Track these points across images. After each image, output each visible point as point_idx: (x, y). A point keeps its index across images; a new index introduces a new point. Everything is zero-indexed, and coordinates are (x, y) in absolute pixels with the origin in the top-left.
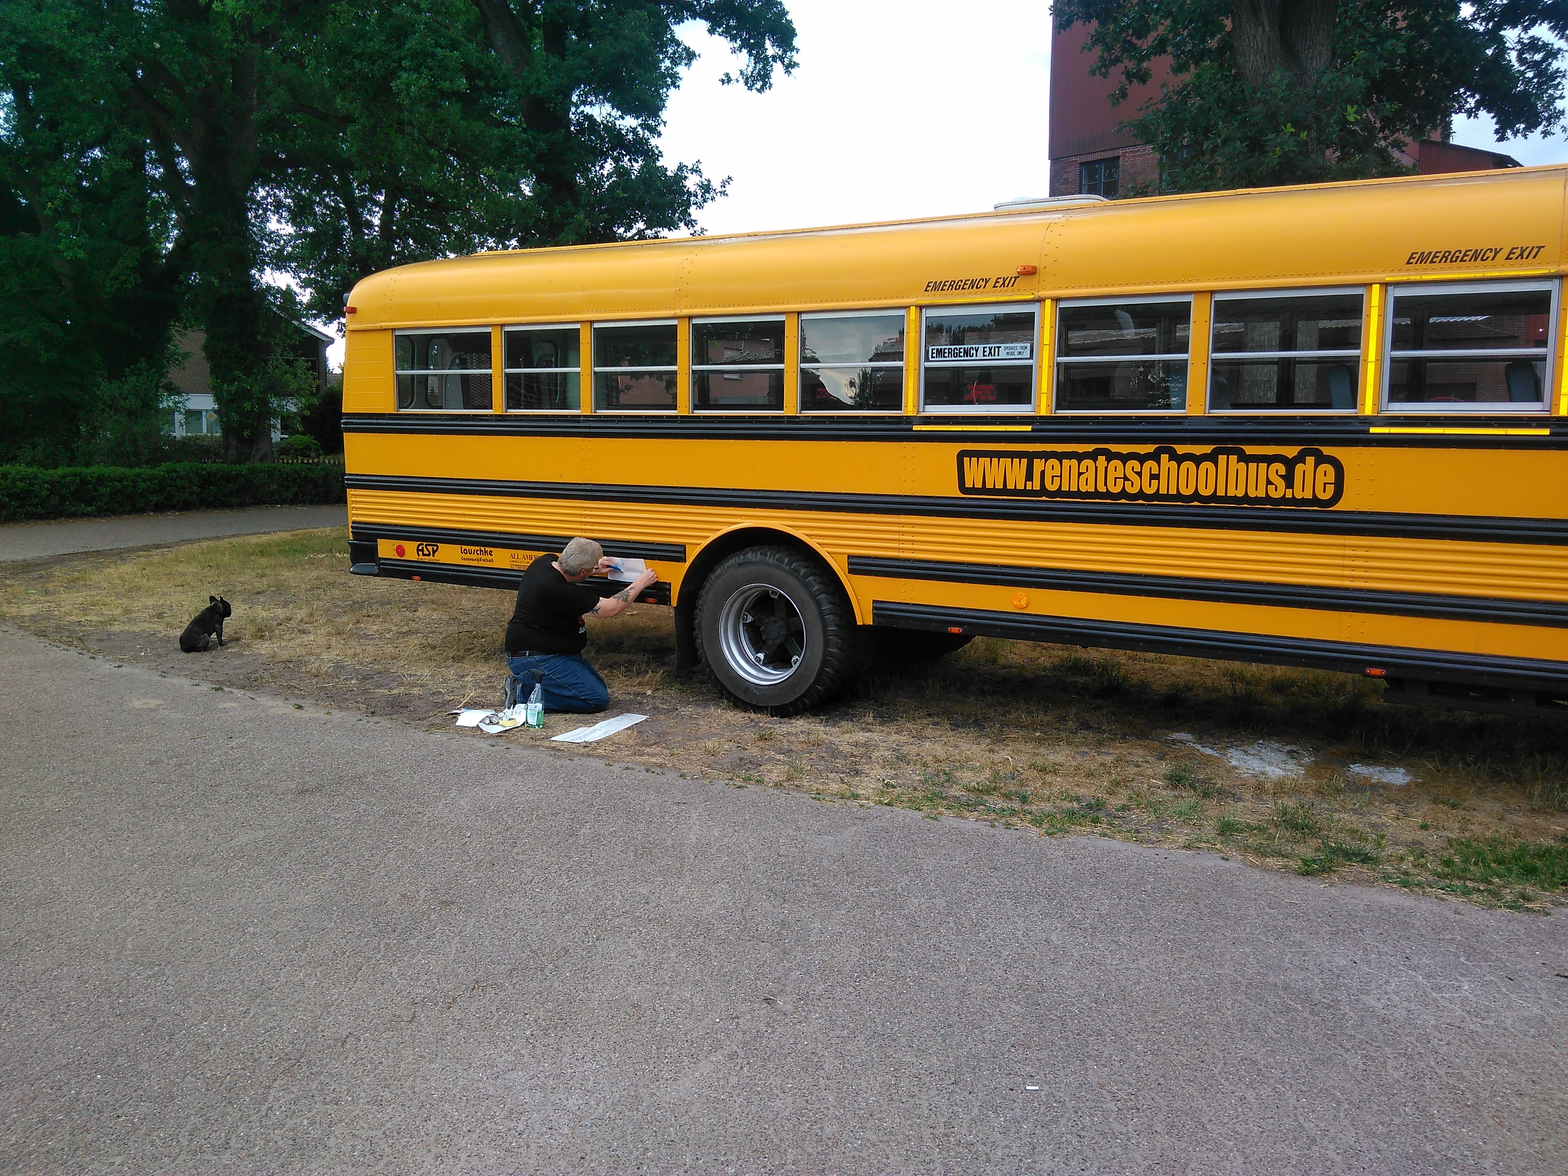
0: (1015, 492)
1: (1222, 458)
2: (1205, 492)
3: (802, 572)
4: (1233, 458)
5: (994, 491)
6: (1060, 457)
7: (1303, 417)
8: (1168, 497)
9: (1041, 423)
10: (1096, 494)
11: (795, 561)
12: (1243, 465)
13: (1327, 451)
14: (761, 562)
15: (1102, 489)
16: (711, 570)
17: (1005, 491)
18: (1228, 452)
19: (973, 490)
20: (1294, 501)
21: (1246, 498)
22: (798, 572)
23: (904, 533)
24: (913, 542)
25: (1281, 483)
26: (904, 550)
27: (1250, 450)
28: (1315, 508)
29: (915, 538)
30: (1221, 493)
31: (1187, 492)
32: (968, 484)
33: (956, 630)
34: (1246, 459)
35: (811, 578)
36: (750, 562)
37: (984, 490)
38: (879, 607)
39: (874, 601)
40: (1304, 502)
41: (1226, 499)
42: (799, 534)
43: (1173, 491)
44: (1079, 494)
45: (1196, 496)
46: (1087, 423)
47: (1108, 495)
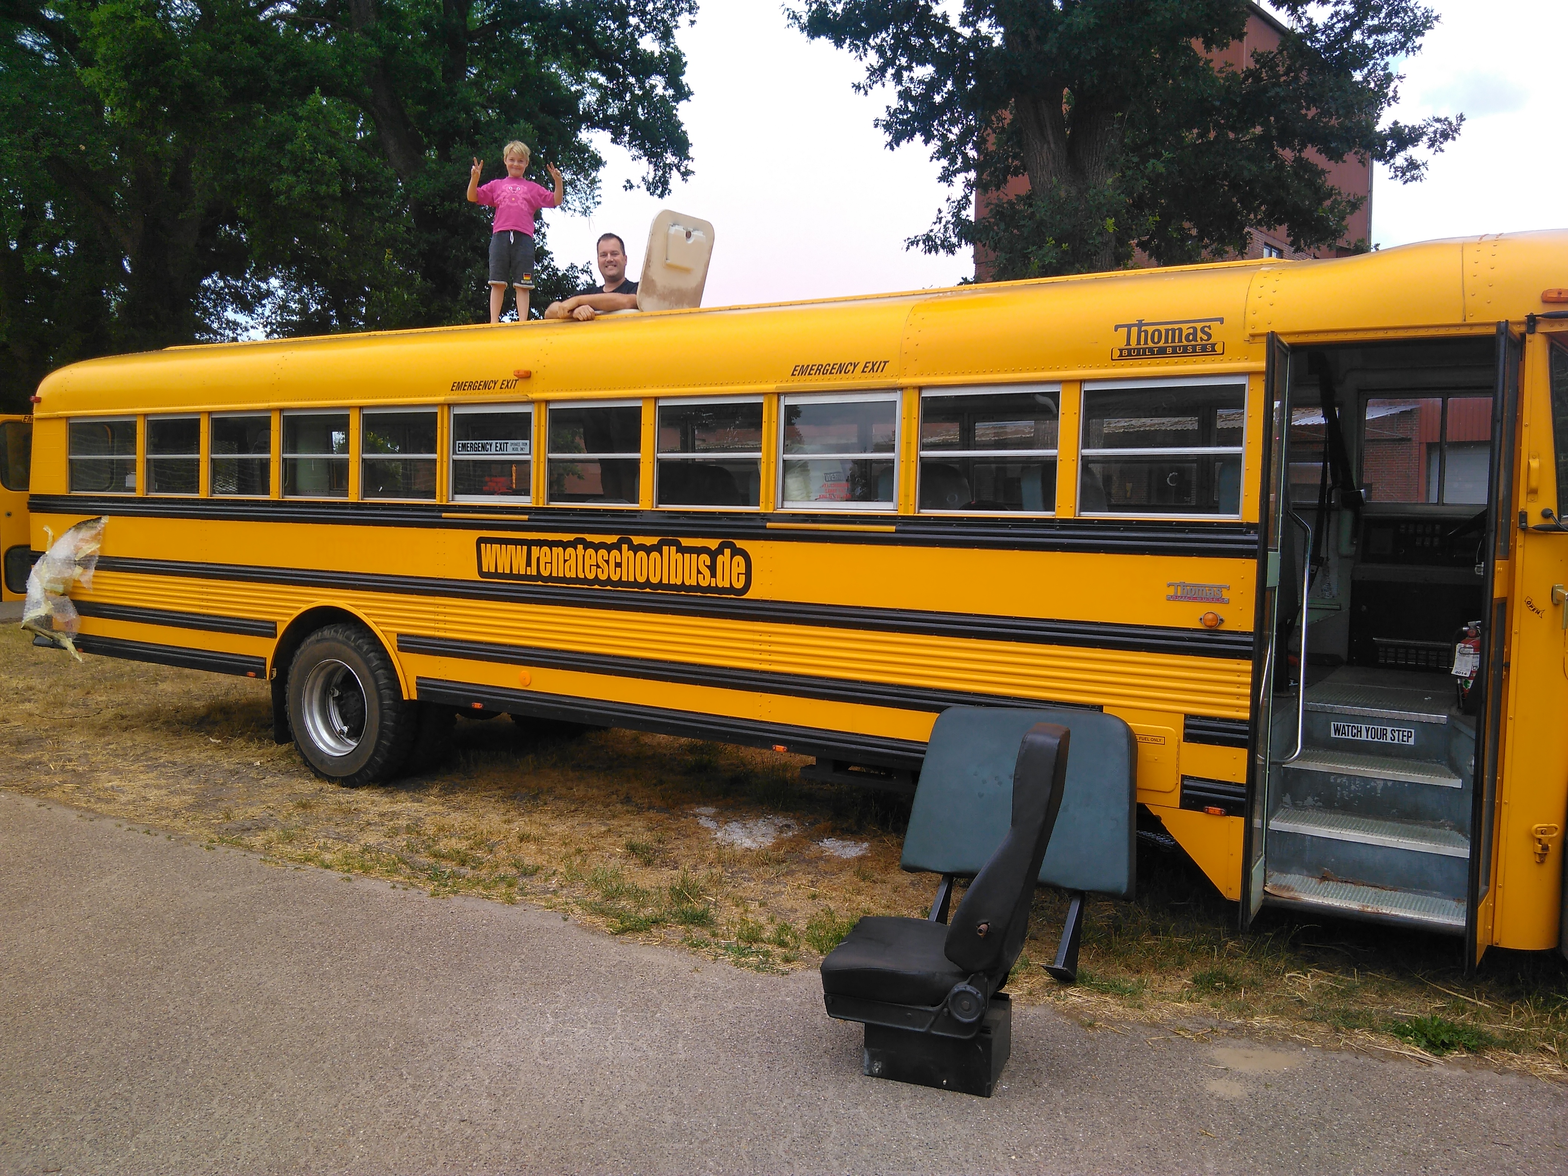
0: (519, 577)
1: (665, 549)
2: (655, 580)
3: (365, 648)
4: (673, 549)
5: (503, 576)
6: (551, 544)
7: (721, 513)
8: (628, 584)
9: (536, 514)
10: (577, 580)
11: (360, 638)
12: (680, 554)
13: (739, 544)
14: (334, 639)
15: (582, 576)
16: (298, 646)
17: (511, 576)
18: (670, 544)
19: (488, 575)
20: (717, 590)
21: (683, 587)
22: (361, 649)
23: (438, 613)
24: (445, 622)
25: (707, 572)
26: (439, 629)
27: (686, 542)
28: (732, 596)
29: (447, 618)
30: (665, 581)
31: (641, 580)
32: (485, 569)
33: (478, 705)
34: (682, 550)
35: (372, 655)
36: (326, 639)
37: (496, 575)
38: (422, 682)
39: (418, 678)
40: (723, 590)
41: (669, 587)
42: (359, 613)
43: (632, 579)
44: (564, 580)
45: (648, 583)
46: (568, 515)
47: (585, 581)
